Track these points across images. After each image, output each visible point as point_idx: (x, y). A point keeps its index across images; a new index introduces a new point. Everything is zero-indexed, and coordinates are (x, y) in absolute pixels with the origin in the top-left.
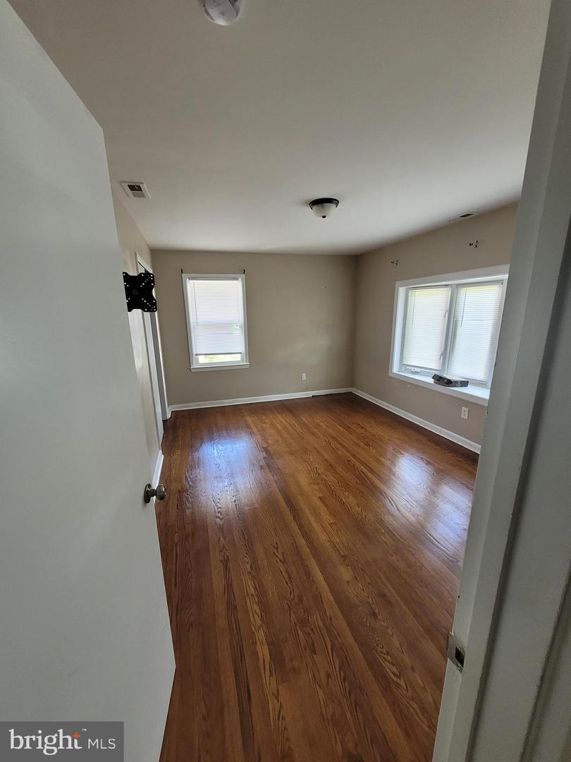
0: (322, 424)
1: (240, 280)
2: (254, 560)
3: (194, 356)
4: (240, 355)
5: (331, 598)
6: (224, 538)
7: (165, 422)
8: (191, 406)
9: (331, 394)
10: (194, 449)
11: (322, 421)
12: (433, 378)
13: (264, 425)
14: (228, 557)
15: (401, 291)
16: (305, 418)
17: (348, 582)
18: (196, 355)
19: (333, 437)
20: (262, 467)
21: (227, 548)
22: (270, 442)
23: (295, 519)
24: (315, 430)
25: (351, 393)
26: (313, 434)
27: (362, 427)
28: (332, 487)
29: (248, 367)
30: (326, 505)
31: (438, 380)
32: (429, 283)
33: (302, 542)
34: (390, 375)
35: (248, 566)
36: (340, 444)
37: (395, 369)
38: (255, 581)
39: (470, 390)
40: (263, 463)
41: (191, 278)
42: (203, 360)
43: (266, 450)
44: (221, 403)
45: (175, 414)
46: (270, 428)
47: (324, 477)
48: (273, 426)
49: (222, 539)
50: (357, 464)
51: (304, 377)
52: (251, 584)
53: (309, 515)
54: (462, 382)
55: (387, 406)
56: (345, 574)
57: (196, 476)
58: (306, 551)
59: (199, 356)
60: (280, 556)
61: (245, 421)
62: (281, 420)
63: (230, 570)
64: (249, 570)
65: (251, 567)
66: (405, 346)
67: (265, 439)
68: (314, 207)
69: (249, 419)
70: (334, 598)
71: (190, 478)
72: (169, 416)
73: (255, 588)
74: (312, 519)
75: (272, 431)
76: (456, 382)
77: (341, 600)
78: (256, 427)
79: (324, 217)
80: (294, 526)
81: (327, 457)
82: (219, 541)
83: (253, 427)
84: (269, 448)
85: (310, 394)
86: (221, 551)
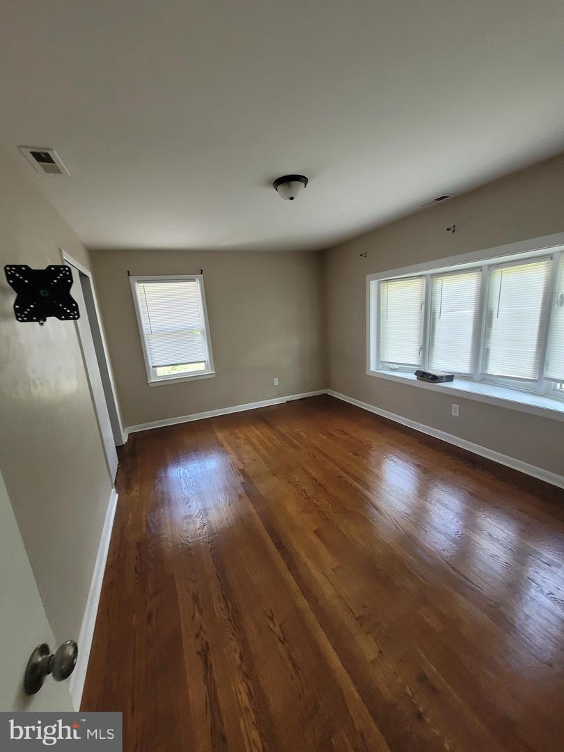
0: (302, 434)
1: (198, 281)
2: (244, 642)
3: (151, 369)
4: (203, 364)
5: (357, 695)
6: (201, 613)
7: (119, 449)
8: (152, 426)
9: (305, 398)
10: (156, 481)
11: (300, 429)
12: (415, 374)
13: (238, 441)
14: (207, 644)
15: (373, 285)
16: (283, 429)
17: (373, 662)
18: (154, 367)
19: (317, 449)
20: (240, 496)
21: (205, 628)
22: (247, 461)
23: (289, 569)
24: (295, 441)
25: (326, 395)
26: (295, 447)
27: (346, 434)
28: (326, 513)
29: (214, 376)
30: (324, 541)
31: (422, 376)
32: (399, 275)
33: (303, 603)
34: (367, 374)
35: (237, 656)
36: (326, 456)
37: (373, 367)
38: (250, 683)
39: (457, 385)
40: (241, 491)
41: (140, 282)
42: (162, 372)
43: (242, 472)
44: (187, 418)
45: (133, 437)
46: (245, 444)
47: (315, 501)
48: (248, 440)
49: (197, 614)
50: (350, 480)
51: (276, 381)
52: (242, 687)
53: (306, 559)
54: (447, 377)
55: (367, 407)
56: (367, 647)
57: (160, 519)
58: (311, 617)
59: (158, 369)
60: (277, 629)
61: (216, 439)
62: (257, 433)
63: (211, 666)
64: (238, 662)
65: (241, 658)
66: (381, 343)
67: (240, 459)
68: (280, 187)
69: (220, 435)
70: (360, 695)
71: (152, 522)
72: (125, 440)
73: (250, 695)
74: (310, 564)
75: (248, 448)
76: (442, 377)
77: (370, 696)
78: (229, 444)
79: (292, 199)
80: (290, 578)
81: (314, 474)
82: (193, 618)
83: (225, 444)
84: (246, 470)
85: (283, 400)
86: (197, 636)
